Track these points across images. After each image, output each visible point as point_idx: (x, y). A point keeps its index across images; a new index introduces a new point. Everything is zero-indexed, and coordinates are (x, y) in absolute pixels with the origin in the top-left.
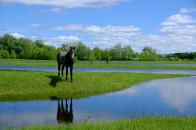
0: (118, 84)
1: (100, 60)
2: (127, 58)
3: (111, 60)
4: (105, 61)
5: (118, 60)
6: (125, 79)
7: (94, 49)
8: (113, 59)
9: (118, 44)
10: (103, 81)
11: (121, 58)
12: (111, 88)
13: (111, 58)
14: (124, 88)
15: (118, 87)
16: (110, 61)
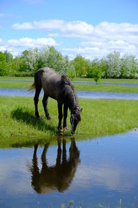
0: (119, 121)
1: (84, 77)
2: (128, 75)
3: (103, 77)
4: (92, 80)
5: (114, 77)
6: (130, 111)
7: (76, 60)
8: (106, 77)
9: (115, 52)
10: (93, 115)
11: (119, 76)
12: (107, 129)
13: (103, 74)
14: (130, 128)
15: (120, 127)
16: (100, 80)
